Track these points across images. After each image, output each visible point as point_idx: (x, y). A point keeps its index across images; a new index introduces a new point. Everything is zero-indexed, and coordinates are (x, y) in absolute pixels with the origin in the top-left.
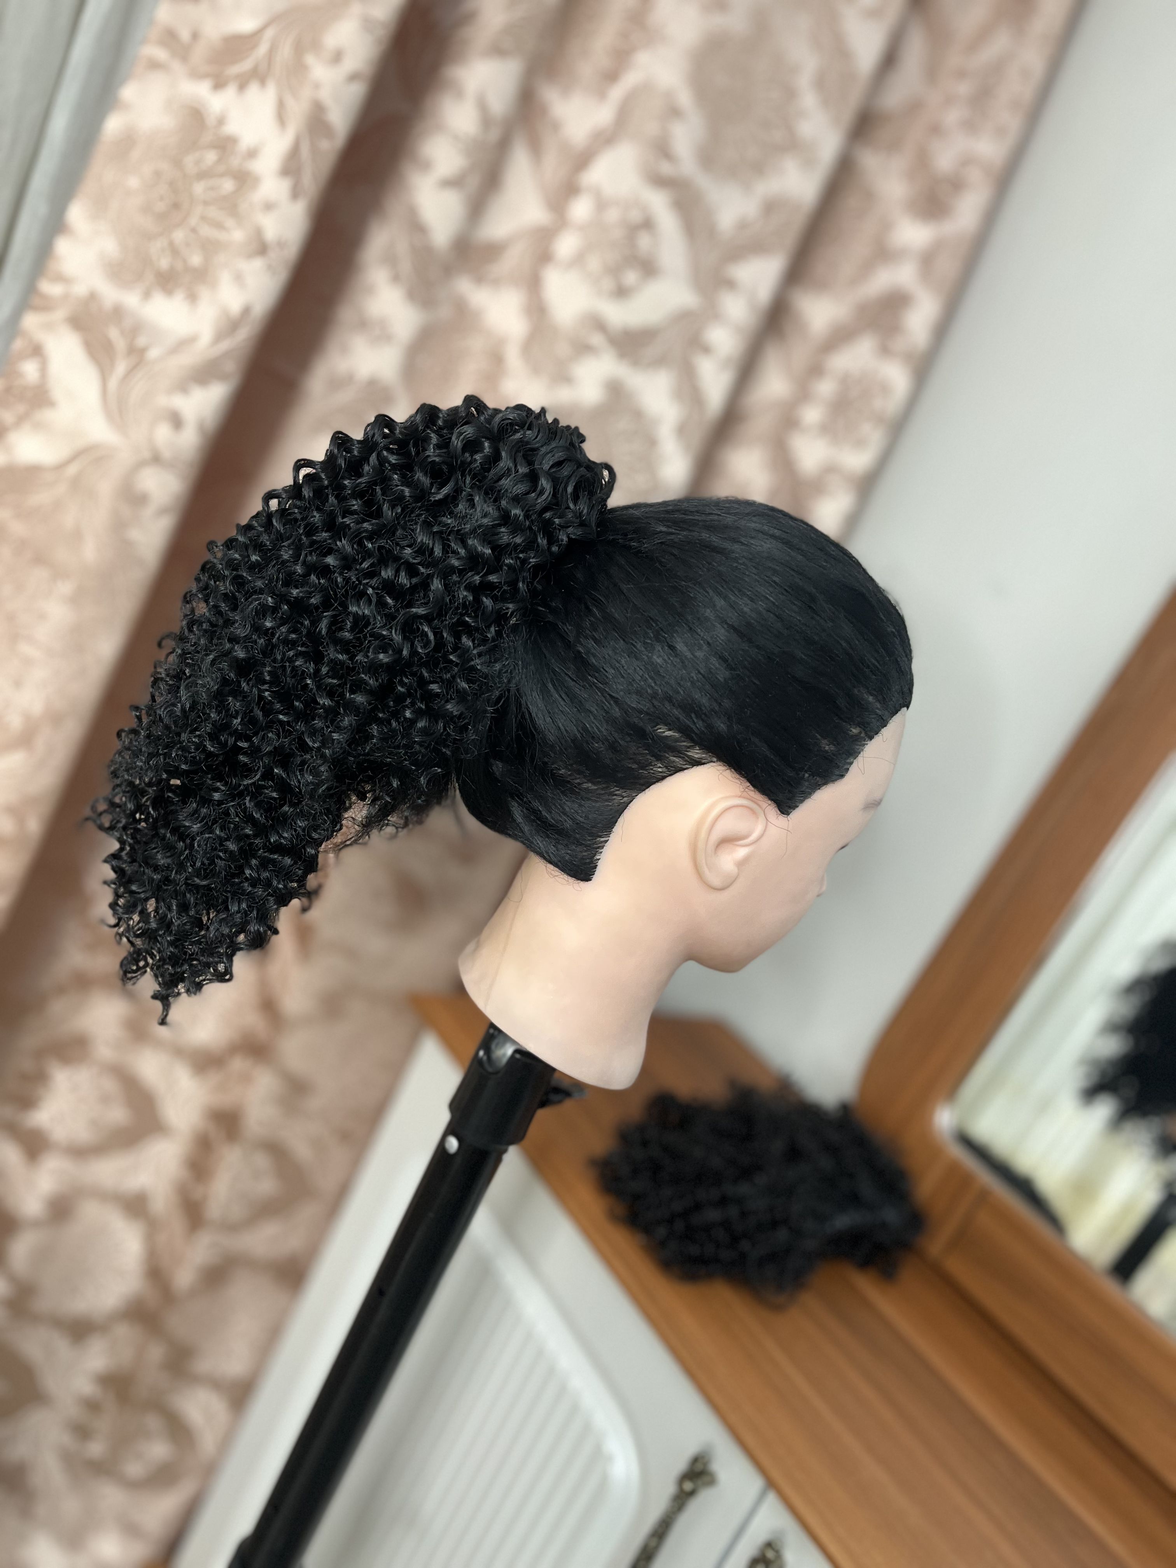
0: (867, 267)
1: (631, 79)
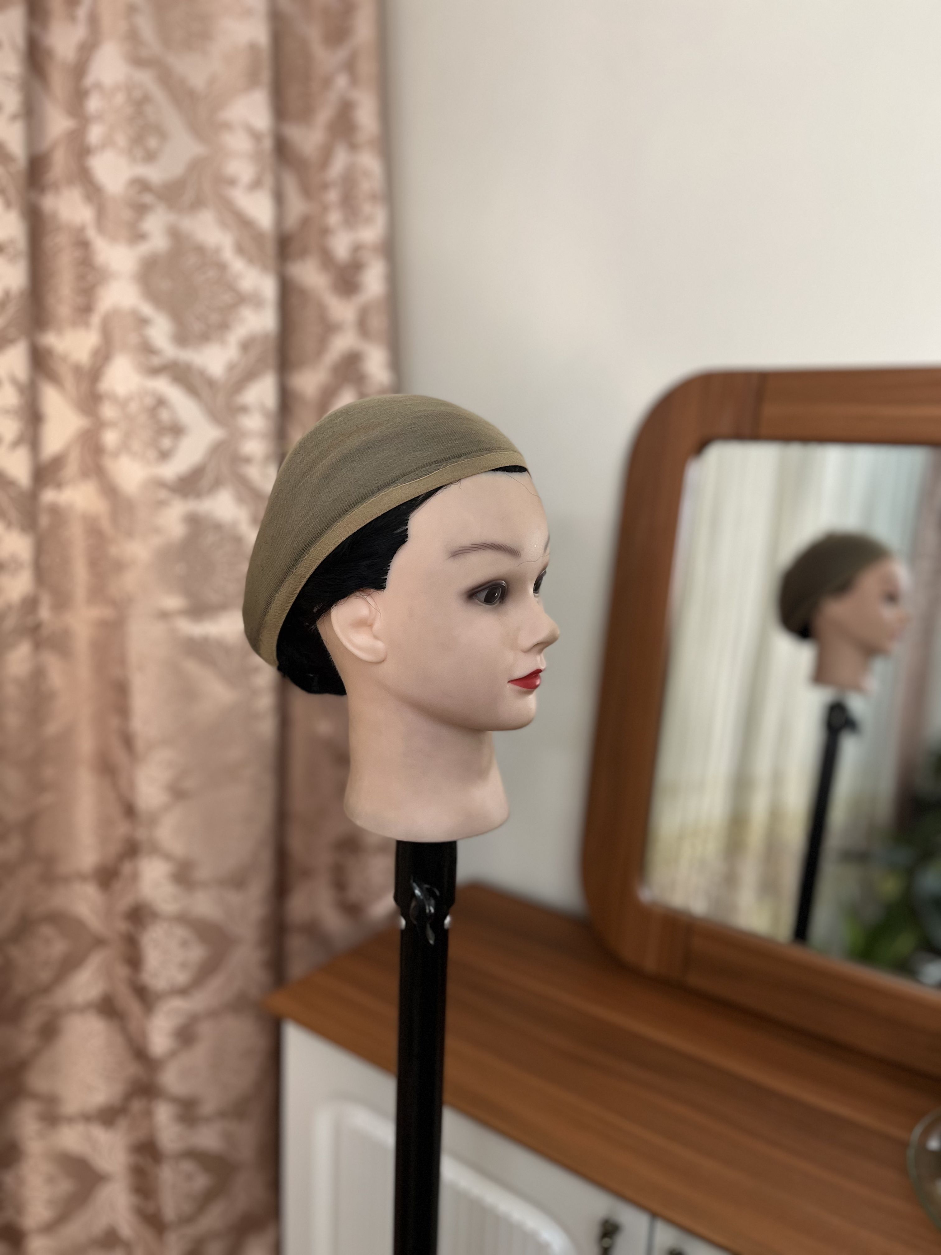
0: (323, 340)
1: (100, 310)
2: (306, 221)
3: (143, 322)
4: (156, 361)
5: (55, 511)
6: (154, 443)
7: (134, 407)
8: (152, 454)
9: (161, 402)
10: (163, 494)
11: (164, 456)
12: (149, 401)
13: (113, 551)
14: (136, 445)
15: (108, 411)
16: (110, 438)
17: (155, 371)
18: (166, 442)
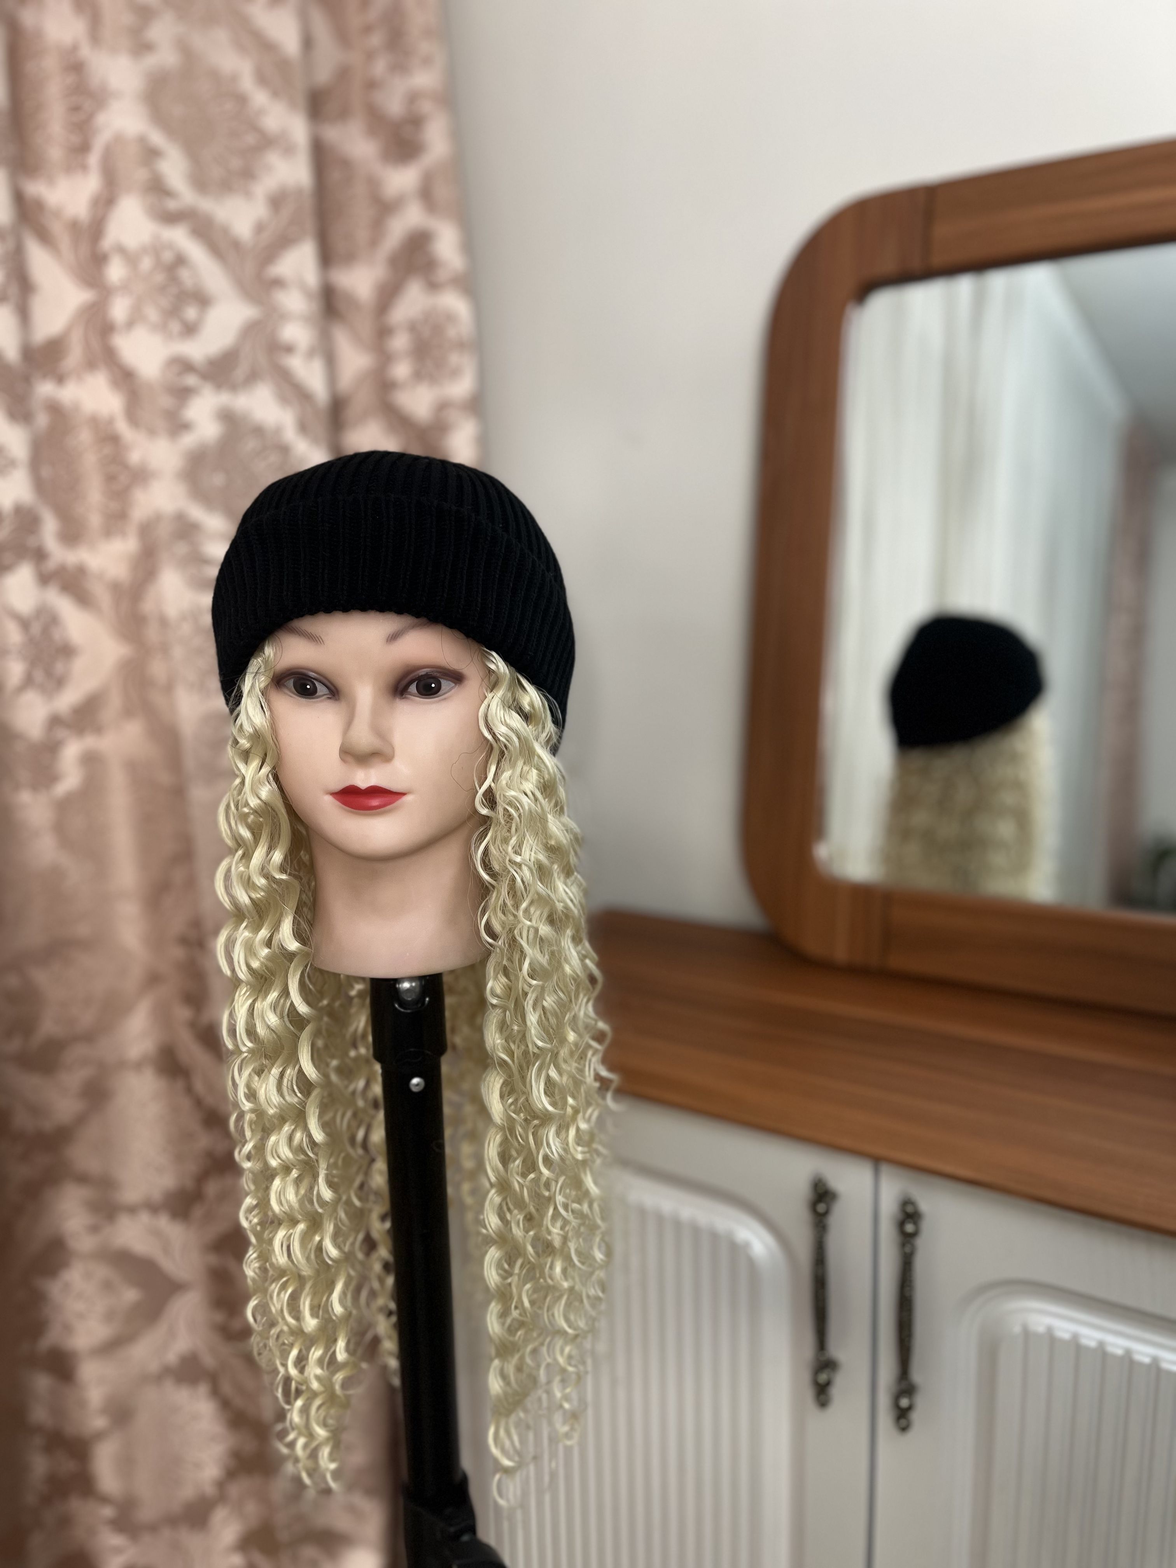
0: (378, 225)
1: (99, 144)
2: (343, 74)
3: (151, 154)
4: (172, 205)
5: (55, 409)
6: (173, 312)
7: (146, 263)
8: (175, 326)
9: (180, 260)
10: (191, 380)
11: (190, 330)
12: (168, 256)
13: (135, 457)
14: (152, 314)
15: (115, 272)
16: (119, 309)
17: (170, 218)
18: (191, 313)
